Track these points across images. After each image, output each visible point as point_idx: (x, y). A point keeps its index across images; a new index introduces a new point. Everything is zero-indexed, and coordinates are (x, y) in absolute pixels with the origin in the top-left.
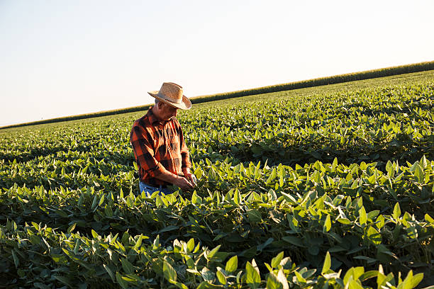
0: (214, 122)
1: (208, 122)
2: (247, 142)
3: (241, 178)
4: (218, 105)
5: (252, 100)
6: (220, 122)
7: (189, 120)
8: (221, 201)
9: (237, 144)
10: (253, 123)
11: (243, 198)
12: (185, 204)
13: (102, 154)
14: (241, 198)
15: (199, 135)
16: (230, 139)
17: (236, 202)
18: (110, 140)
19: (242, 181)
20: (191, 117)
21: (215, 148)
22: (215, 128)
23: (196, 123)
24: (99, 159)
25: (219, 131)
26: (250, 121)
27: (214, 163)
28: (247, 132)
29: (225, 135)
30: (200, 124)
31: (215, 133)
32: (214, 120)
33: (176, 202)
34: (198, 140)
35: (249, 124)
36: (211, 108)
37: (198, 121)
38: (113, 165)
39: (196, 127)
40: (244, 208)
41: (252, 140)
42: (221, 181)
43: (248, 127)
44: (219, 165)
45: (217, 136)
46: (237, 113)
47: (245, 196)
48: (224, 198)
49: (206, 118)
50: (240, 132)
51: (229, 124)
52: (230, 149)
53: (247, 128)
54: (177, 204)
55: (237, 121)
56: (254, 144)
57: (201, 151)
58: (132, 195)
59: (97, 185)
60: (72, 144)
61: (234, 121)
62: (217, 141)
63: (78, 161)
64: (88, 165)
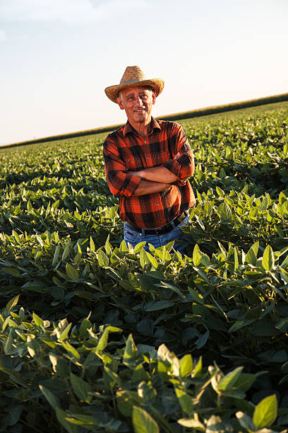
0: (226, 136)
1: (219, 136)
2: (272, 161)
3: (269, 218)
4: (233, 117)
5: (271, 109)
6: (234, 136)
7: (196, 134)
8: (240, 263)
9: (258, 164)
10: (277, 136)
11: (276, 257)
12: (184, 264)
13: (84, 181)
14: (273, 258)
15: (208, 153)
16: (249, 159)
17: (265, 265)
18: (97, 162)
19: (271, 223)
20: (198, 131)
21: (229, 171)
22: (228, 143)
23: (204, 137)
24: (78, 188)
25: (233, 147)
26: (274, 133)
27: (227, 192)
28: (271, 148)
29: (242, 152)
30: (209, 138)
31: (228, 151)
32: (227, 133)
33: (170, 261)
34: (206, 161)
35: (273, 137)
36: (223, 120)
37: (207, 136)
38: (96, 196)
39: (205, 142)
40: (279, 276)
41: (278, 158)
42: (238, 223)
43: (272, 141)
44: (235, 196)
45: (232, 153)
46: (255, 124)
47: (279, 254)
48: (244, 256)
49: (217, 132)
50: (262, 148)
51: (246, 138)
52: (249, 171)
53: (271, 144)
54: (172, 264)
55: (256, 134)
56: (281, 164)
57: (210, 176)
58: (108, 246)
59: (69, 225)
60: (54, 167)
61: (253, 134)
62: (231, 161)
63: (51, 191)
64: (64, 196)
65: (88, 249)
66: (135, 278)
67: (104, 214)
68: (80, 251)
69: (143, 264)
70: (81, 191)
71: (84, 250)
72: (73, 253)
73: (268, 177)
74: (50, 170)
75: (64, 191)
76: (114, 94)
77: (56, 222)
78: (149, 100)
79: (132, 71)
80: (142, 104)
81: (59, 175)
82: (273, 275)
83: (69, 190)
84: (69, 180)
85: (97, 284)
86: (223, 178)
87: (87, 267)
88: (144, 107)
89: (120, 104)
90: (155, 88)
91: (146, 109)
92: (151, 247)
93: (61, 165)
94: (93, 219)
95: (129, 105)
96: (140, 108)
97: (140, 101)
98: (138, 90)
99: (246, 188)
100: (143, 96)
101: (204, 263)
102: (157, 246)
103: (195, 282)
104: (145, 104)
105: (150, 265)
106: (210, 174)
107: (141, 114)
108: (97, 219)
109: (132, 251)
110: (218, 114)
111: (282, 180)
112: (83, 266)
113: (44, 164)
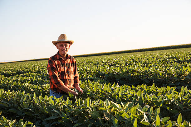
3: (100, 91)
6: (106, 63)
16: (105, 71)
41: (116, 72)
43: (118, 66)
51: (110, 64)
52: (105, 76)
58: (40, 97)
59: (32, 90)
60: (36, 69)
62: (99, 71)
63: (30, 78)
64: (34, 80)
65: (33, 98)
66: (45, 108)
68: (30, 98)
69: (50, 103)
70: (41, 78)
72: (28, 98)
74: (34, 71)
75: (34, 78)
76: (55, 43)
77: (27, 89)
78: (68, 47)
80: (65, 48)
82: (90, 108)
83: (36, 78)
84: (39, 74)
86: (94, 77)
87: (32, 104)
89: (57, 47)
92: (55, 98)
93: (39, 69)
94: (41, 88)
95: (61, 48)
96: (64, 50)
98: (64, 43)
100: (66, 46)
101: (70, 104)
102: (57, 97)
103: (66, 110)
105: (52, 104)
108: (43, 88)
109: (48, 99)
111: (116, 80)
112: (30, 103)
113: (32, 68)
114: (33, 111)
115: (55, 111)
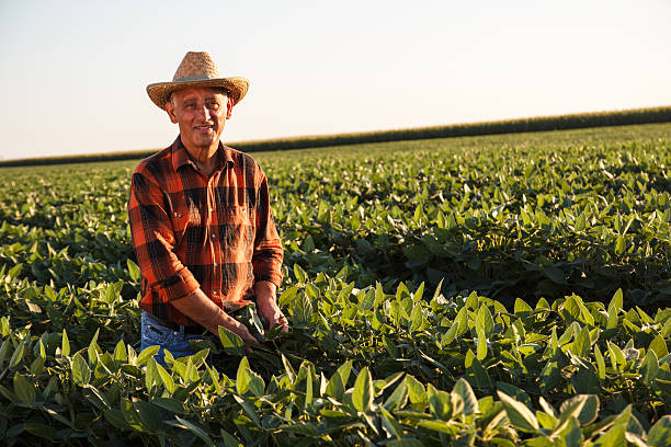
0: (325, 184)
1: (312, 182)
2: (393, 232)
3: (376, 324)
4: (340, 155)
5: (405, 149)
6: (338, 185)
7: (275, 177)
8: (316, 394)
9: (370, 234)
10: (408, 192)
11: (377, 390)
12: (220, 390)
13: (72, 236)
14: (372, 390)
15: (289, 208)
16: (356, 224)
17: (357, 402)
18: (101, 207)
19: (377, 333)
20: (279, 172)
21: (321, 241)
22: (326, 196)
23: (287, 183)
24: (58, 247)
25: (333, 203)
26: (403, 187)
27: (312, 276)
28: (396, 211)
29: (346, 213)
30: (296, 185)
31: (323, 207)
32: (326, 180)
33: (197, 383)
34: (284, 221)
35: (400, 193)
36: (324, 158)
37: (293, 181)
38: (88, 263)
39: (288, 190)
40: (379, 423)
41: (404, 228)
42: (323, 328)
43: (398, 199)
44: (323, 284)
45: (329, 211)
46: (374, 170)
47: (383, 385)
48: (324, 384)
49: (311, 176)
50: (380, 208)
51: (357, 190)
52: (354, 244)
53: (395, 202)
54: (200, 388)
55: (375, 186)
56: (409, 238)
57: (288, 247)
58: (93, 350)
59: (33, 308)
60: (25, 208)
61: (369, 186)
62: (326, 226)
63: (11, 248)
64: (33, 258)
65: (58, 351)
66: (133, 408)
67: (96, 293)
68: (43, 354)
69: (150, 383)
70: (64, 252)
71: (50, 352)
72: (31, 356)
73: (386, 258)
74: (17, 214)
75: (34, 249)
76: (162, 96)
77: (11, 301)
78: (221, 112)
79: (196, 60)
80: (208, 117)
81: (31, 223)
82: (370, 420)
83: (43, 249)
84: (47, 231)
85: (66, 414)
86: (310, 252)
87: (52, 383)
88: (212, 123)
89: (171, 114)
90: (233, 92)
91: (215, 127)
92: (169, 357)
93: (39, 207)
94: (76, 301)
95: (188, 116)
96: (204, 123)
97: (207, 111)
98: (203, 93)
99: (344, 271)
100: (211, 104)
101: (255, 391)
103: (236, 422)
104: (214, 118)
105: (163, 388)
106: (288, 242)
107: (206, 134)
108: (84, 302)
109: (134, 361)
110: (317, 150)
111: (408, 265)
112: (45, 380)
113: (8, 202)
114: (62, 419)
115: (185, 425)
